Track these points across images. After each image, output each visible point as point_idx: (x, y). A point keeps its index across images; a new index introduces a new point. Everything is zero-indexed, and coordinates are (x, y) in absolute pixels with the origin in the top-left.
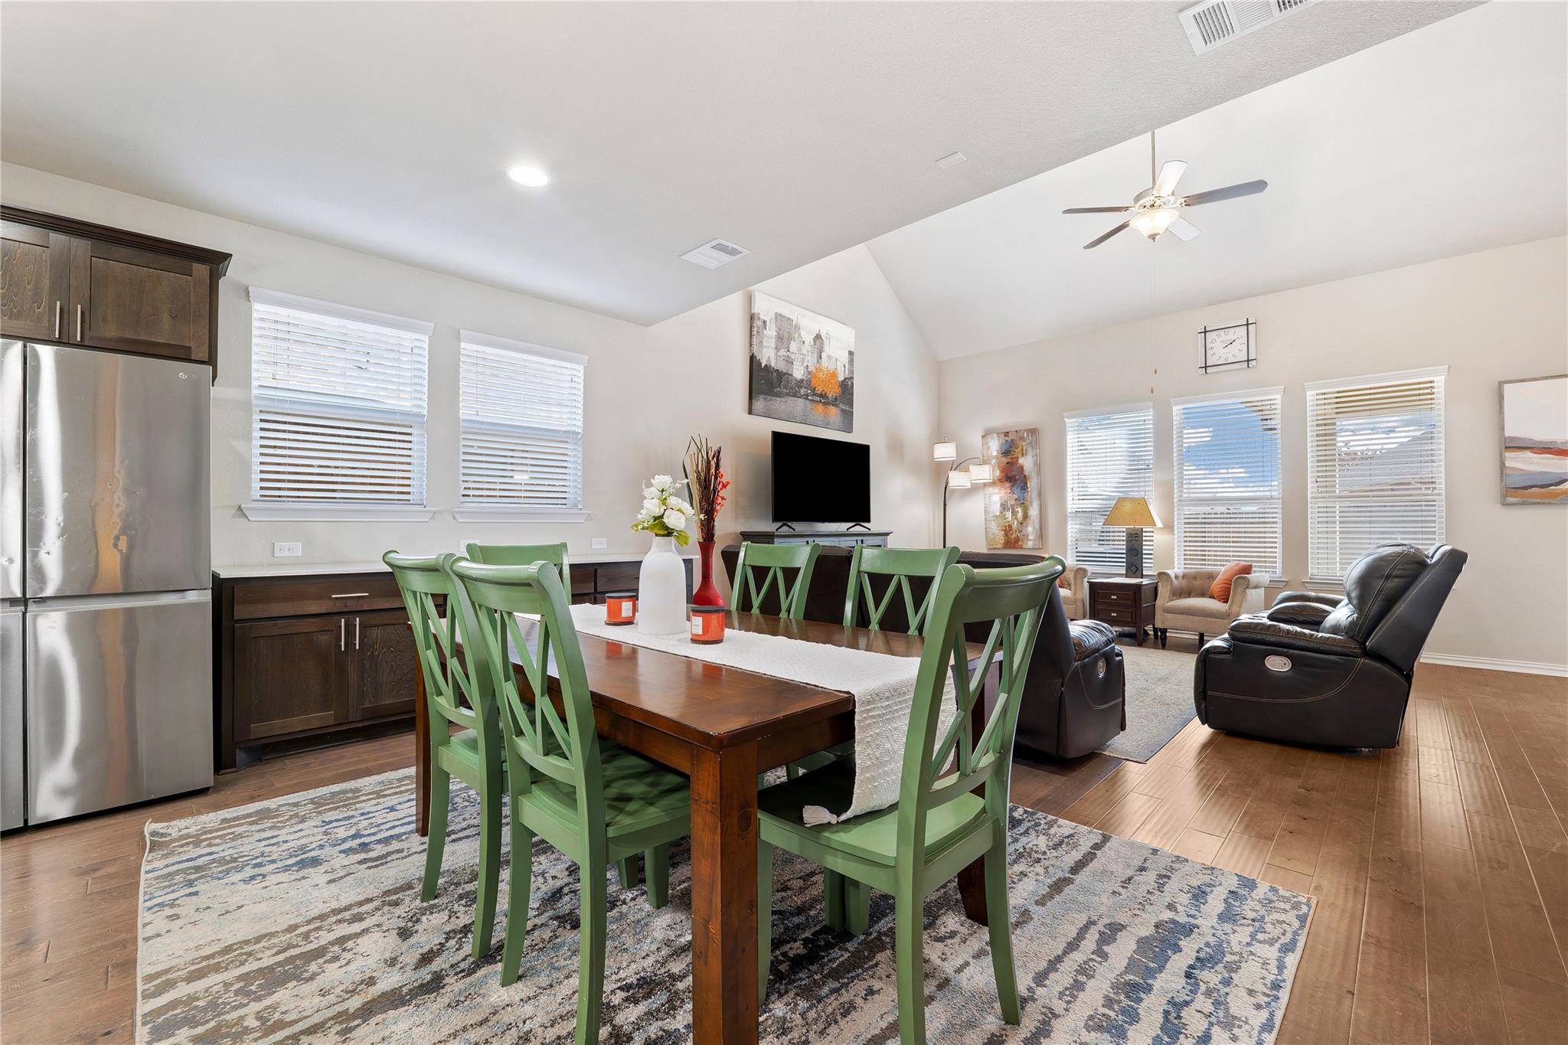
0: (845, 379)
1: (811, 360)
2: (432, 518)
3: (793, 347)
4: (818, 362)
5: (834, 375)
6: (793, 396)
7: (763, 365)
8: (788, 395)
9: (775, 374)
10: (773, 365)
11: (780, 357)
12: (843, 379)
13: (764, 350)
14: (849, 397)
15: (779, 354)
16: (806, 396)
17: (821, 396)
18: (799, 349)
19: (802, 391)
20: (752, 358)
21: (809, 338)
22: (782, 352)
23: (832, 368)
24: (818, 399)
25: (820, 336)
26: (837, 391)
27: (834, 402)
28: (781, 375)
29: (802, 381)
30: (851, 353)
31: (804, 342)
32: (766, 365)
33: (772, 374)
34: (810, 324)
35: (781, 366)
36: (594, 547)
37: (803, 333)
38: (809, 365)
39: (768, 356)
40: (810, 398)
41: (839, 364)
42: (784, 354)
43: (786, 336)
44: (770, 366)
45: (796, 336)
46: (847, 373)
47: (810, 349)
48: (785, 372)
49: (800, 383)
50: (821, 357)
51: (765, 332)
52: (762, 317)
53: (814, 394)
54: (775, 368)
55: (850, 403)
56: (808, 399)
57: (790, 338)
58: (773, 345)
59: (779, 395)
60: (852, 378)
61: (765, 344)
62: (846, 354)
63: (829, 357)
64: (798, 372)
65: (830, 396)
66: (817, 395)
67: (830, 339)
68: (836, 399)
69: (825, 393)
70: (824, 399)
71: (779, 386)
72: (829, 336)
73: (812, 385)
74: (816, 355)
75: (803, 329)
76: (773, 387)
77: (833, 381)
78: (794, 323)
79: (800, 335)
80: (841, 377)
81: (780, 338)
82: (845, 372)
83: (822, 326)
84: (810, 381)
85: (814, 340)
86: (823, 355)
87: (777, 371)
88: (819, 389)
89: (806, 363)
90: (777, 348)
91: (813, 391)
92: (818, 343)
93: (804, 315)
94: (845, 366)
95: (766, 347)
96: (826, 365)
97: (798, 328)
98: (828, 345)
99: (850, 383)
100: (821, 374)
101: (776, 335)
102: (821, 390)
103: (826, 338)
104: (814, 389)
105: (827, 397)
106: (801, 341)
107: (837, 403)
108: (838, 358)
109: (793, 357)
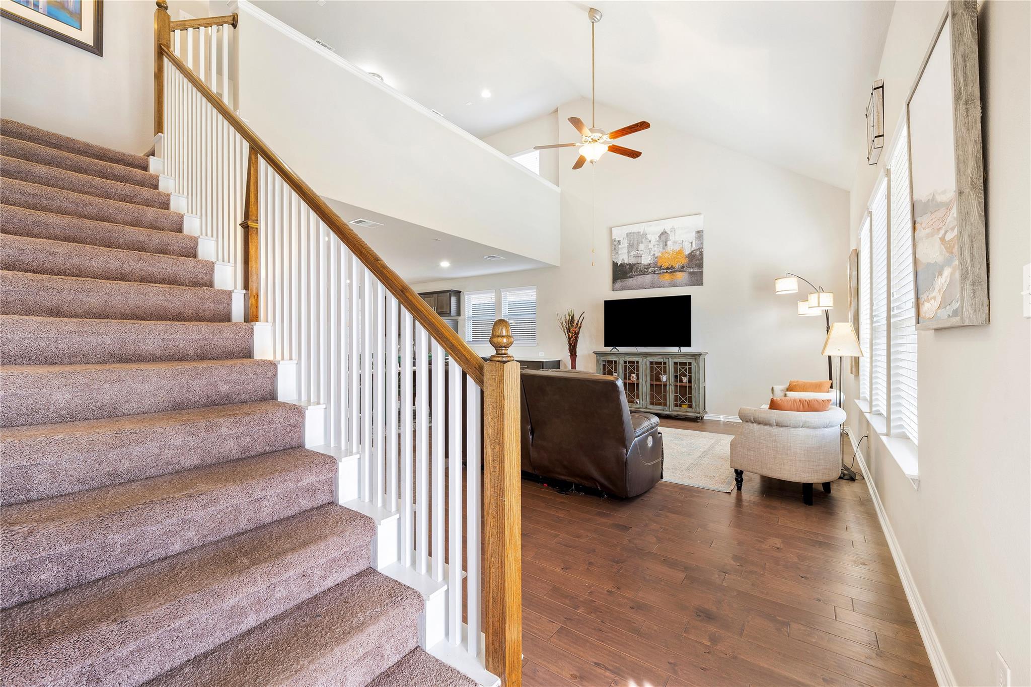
0: (692, 252)
1: (657, 251)
3: (642, 247)
4: (664, 248)
5: (680, 252)
7: (619, 265)
8: (639, 275)
9: (628, 267)
10: (626, 262)
12: (690, 252)
14: (697, 262)
15: (630, 255)
16: (654, 272)
17: (668, 268)
18: (647, 247)
19: (650, 270)
20: (613, 262)
21: (654, 238)
23: (677, 248)
24: (665, 271)
25: (666, 232)
26: (683, 261)
27: (682, 269)
28: (631, 266)
29: (649, 264)
30: (698, 233)
31: (650, 241)
32: (621, 264)
33: (626, 267)
34: (653, 231)
35: (632, 261)
36: (540, 355)
37: (648, 236)
38: (656, 253)
39: (624, 258)
40: (656, 272)
41: (685, 243)
42: (634, 253)
43: (635, 243)
44: (624, 263)
45: (644, 240)
46: (694, 246)
47: (656, 243)
48: (635, 263)
49: (648, 266)
50: (666, 245)
51: (620, 246)
52: (617, 240)
53: (661, 269)
55: (701, 266)
56: (655, 273)
57: (639, 243)
58: (626, 251)
59: (631, 277)
60: (702, 248)
61: (620, 253)
62: (692, 236)
63: (675, 242)
64: (646, 260)
65: (677, 266)
66: (664, 269)
67: (675, 231)
68: (683, 267)
69: (672, 266)
70: (671, 270)
71: (632, 272)
72: (673, 230)
73: (659, 264)
74: (662, 245)
75: (649, 234)
76: (627, 274)
77: (679, 256)
78: (641, 233)
79: (647, 239)
80: (687, 251)
81: (631, 246)
82: (692, 247)
83: (667, 225)
84: (657, 262)
85: (660, 237)
86: (669, 243)
87: (630, 264)
88: (666, 265)
89: (652, 253)
90: (629, 252)
91: (660, 268)
92: (663, 238)
93: (651, 226)
94: (691, 243)
95: (620, 254)
96: (672, 248)
97: (645, 235)
98: (673, 235)
99: (698, 253)
100: (667, 255)
101: (628, 245)
102: (668, 265)
103: (671, 231)
104: (661, 266)
105: (674, 268)
106: (647, 242)
107: (684, 269)
108: (684, 240)
109: (641, 253)
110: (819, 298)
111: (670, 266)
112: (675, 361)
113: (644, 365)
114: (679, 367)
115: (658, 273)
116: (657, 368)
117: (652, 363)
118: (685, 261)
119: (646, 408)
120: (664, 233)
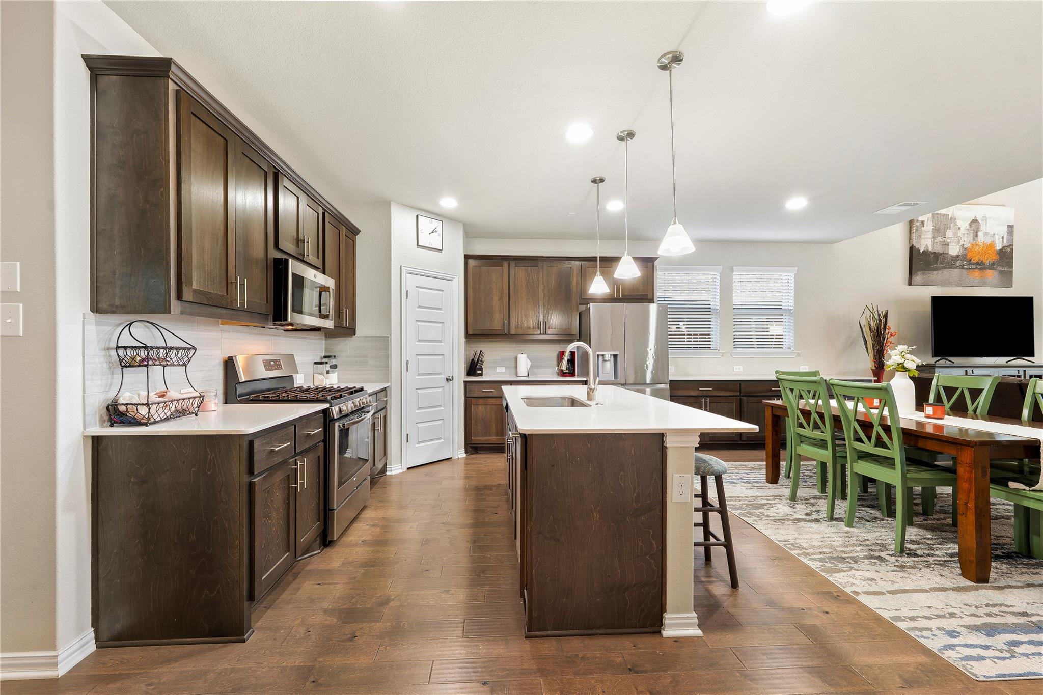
0: (1004, 247)
1: (967, 241)
3: (949, 233)
4: (974, 239)
5: (992, 246)
6: (948, 268)
7: (921, 252)
8: (945, 268)
9: (932, 256)
10: (930, 249)
11: (936, 243)
12: (1000, 247)
13: (922, 241)
14: (1008, 260)
15: (935, 241)
16: (962, 267)
17: (977, 264)
18: (955, 235)
19: (958, 263)
20: (912, 249)
21: (963, 224)
22: (939, 239)
23: (988, 241)
24: (975, 266)
25: (977, 220)
26: (994, 257)
27: (992, 266)
28: (936, 255)
29: (958, 256)
30: (1010, 227)
31: (959, 228)
32: (924, 251)
33: (930, 256)
34: (963, 216)
35: (938, 249)
37: (958, 222)
38: (965, 243)
39: (926, 243)
40: (965, 267)
41: (996, 236)
42: (941, 240)
43: (942, 227)
44: (928, 251)
45: (952, 225)
46: (1005, 242)
47: (966, 232)
48: (942, 252)
49: (956, 258)
50: (977, 236)
51: (923, 228)
52: (920, 220)
53: (970, 264)
54: (932, 251)
55: (1010, 265)
56: (963, 268)
57: (946, 228)
58: (931, 236)
59: (936, 269)
60: (1012, 245)
61: (923, 236)
62: (1004, 230)
63: (986, 234)
64: (954, 250)
65: (987, 262)
66: (974, 264)
67: (986, 220)
68: (993, 264)
69: (982, 261)
70: (981, 266)
71: (936, 263)
72: (985, 219)
73: (968, 257)
74: (972, 235)
75: (959, 220)
76: (932, 265)
77: (990, 251)
78: (950, 217)
79: (955, 224)
80: (999, 247)
81: (936, 230)
82: (1003, 242)
83: (978, 213)
84: (966, 255)
85: (970, 225)
86: (980, 234)
87: (934, 253)
88: (975, 259)
89: (961, 243)
90: (934, 238)
91: (969, 262)
92: (973, 226)
93: (960, 210)
94: (1003, 238)
95: (924, 238)
96: (982, 240)
97: (953, 219)
98: (985, 226)
99: (1009, 250)
100: (977, 248)
101: (933, 229)
102: (978, 260)
103: (983, 220)
104: (970, 260)
105: (984, 264)
106: (956, 228)
107: (995, 266)
108: (996, 233)
109: (949, 241)
115: (967, 268)
118: (995, 257)
120: (975, 221)
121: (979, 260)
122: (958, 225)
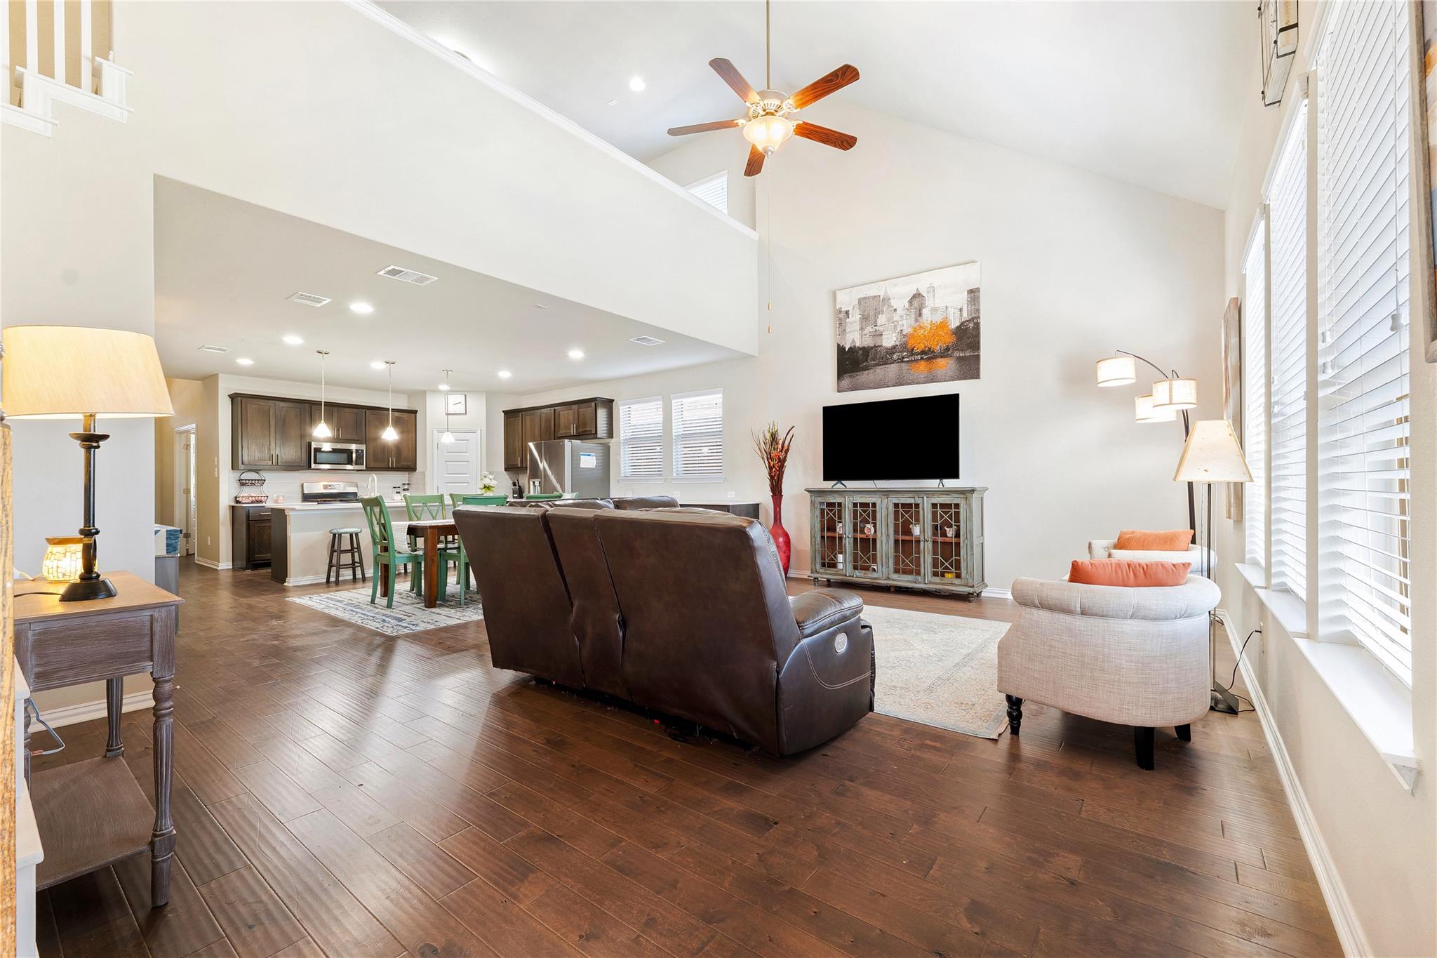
0: (962, 324)
1: (907, 325)
2: (665, 481)
3: (882, 319)
4: (916, 320)
5: (943, 324)
6: (883, 364)
7: (847, 349)
8: (878, 365)
9: (861, 352)
10: (858, 344)
11: (865, 335)
12: (958, 324)
13: (848, 335)
14: (970, 340)
15: (864, 333)
16: (901, 360)
17: (923, 352)
18: (890, 320)
19: (895, 357)
20: (838, 346)
21: (900, 303)
22: (869, 329)
23: (938, 319)
24: (919, 357)
25: (920, 294)
26: (948, 340)
27: (945, 353)
28: (866, 351)
29: (894, 347)
30: (971, 292)
31: (895, 310)
32: (850, 348)
33: (857, 352)
34: (899, 294)
35: (868, 342)
36: (729, 496)
37: (893, 302)
38: (904, 328)
39: (855, 338)
40: (905, 359)
41: (951, 311)
42: (871, 330)
43: (872, 313)
44: (855, 347)
45: (885, 308)
46: (965, 314)
47: (904, 313)
48: (873, 346)
49: (892, 350)
50: (920, 315)
51: (848, 320)
52: (844, 310)
53: (913, 354)
54: (861, 346)
55: (975, 346)
56: (902, 362)
57: (878, 312)
58: (858, 327)
59: (866, 369)
60: (978, 318)
61: (848, 330)
62: (962, 299)
63: (935, 310)
64: (889, 340)
65: (937, 349)
66: (918, 354)
67: (934, 291)
68: (947, 349)
69: (930, 349)
70: (929, 355)
71: (867, 360)
72: (932, 289)
73: (909, 346)
74: (913, 316)
75: (894, 299)
76: (860, 364)
77: (941, 332)
78: (882, 297)
79: (890, 306)
80: (954, 323)
81: (865, 318)
82: (961, 316)
83: (920, 284)
84: (906, 344)
85: (911, 302)
86: (925, 311)
87: (863, 348)
88: (920, 347)
89: (899, 329)
90: (862, 329)
91: (912, 352)
92: (915, 303)
93: (896, 285)
94: (961, 310)
95: (849, 332)
96: (929, 319)
97: (886, 300)
98: (932, 299)
99: (971, 325)
100: (922, 331)
101: (860, 318)
102: (923, 347)
103: (928, 292)
104: (913, 349)
105: (933, 352)
106: (891, 311)
107: (949, 352)
108: (949, 305)
109: (881, 329)
110: (1171, 389)
111: (927, 349)
112: (933, 502)
113: (885, 508)
114: (939, 510)
115: (907, 361)
116: (905, 514)
117: (896, 505)
118: (950, 340)
119: (888, 579)
120: (917, 296)
121: (925, 347)
122: (892, 307)
